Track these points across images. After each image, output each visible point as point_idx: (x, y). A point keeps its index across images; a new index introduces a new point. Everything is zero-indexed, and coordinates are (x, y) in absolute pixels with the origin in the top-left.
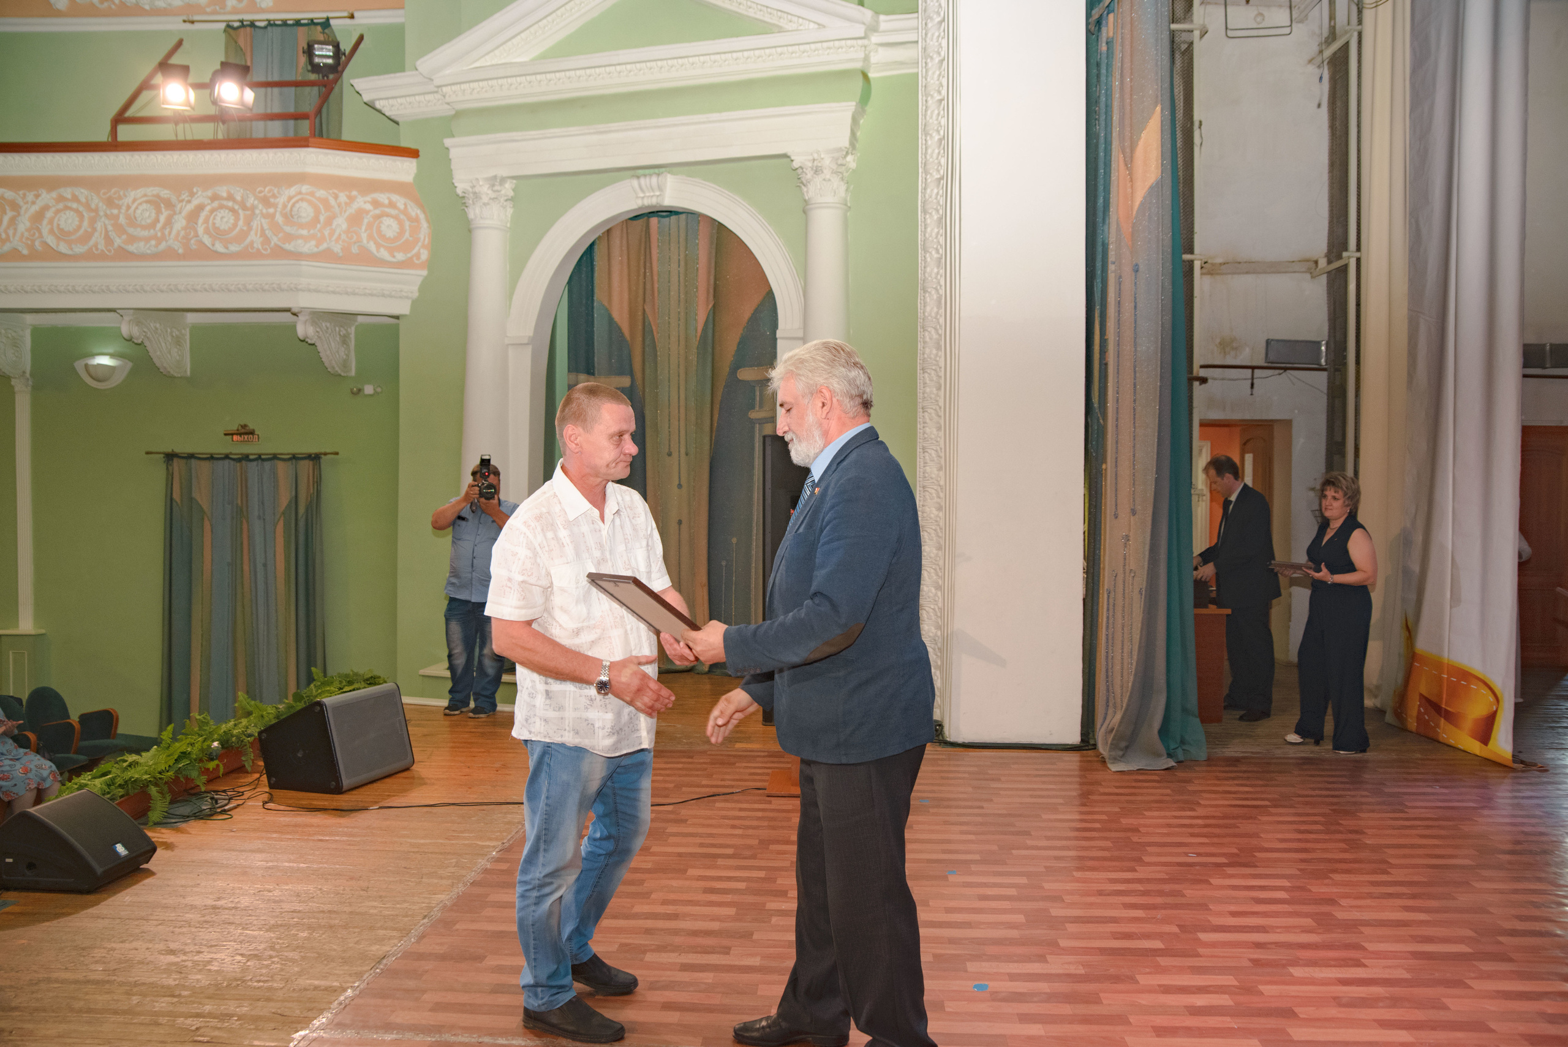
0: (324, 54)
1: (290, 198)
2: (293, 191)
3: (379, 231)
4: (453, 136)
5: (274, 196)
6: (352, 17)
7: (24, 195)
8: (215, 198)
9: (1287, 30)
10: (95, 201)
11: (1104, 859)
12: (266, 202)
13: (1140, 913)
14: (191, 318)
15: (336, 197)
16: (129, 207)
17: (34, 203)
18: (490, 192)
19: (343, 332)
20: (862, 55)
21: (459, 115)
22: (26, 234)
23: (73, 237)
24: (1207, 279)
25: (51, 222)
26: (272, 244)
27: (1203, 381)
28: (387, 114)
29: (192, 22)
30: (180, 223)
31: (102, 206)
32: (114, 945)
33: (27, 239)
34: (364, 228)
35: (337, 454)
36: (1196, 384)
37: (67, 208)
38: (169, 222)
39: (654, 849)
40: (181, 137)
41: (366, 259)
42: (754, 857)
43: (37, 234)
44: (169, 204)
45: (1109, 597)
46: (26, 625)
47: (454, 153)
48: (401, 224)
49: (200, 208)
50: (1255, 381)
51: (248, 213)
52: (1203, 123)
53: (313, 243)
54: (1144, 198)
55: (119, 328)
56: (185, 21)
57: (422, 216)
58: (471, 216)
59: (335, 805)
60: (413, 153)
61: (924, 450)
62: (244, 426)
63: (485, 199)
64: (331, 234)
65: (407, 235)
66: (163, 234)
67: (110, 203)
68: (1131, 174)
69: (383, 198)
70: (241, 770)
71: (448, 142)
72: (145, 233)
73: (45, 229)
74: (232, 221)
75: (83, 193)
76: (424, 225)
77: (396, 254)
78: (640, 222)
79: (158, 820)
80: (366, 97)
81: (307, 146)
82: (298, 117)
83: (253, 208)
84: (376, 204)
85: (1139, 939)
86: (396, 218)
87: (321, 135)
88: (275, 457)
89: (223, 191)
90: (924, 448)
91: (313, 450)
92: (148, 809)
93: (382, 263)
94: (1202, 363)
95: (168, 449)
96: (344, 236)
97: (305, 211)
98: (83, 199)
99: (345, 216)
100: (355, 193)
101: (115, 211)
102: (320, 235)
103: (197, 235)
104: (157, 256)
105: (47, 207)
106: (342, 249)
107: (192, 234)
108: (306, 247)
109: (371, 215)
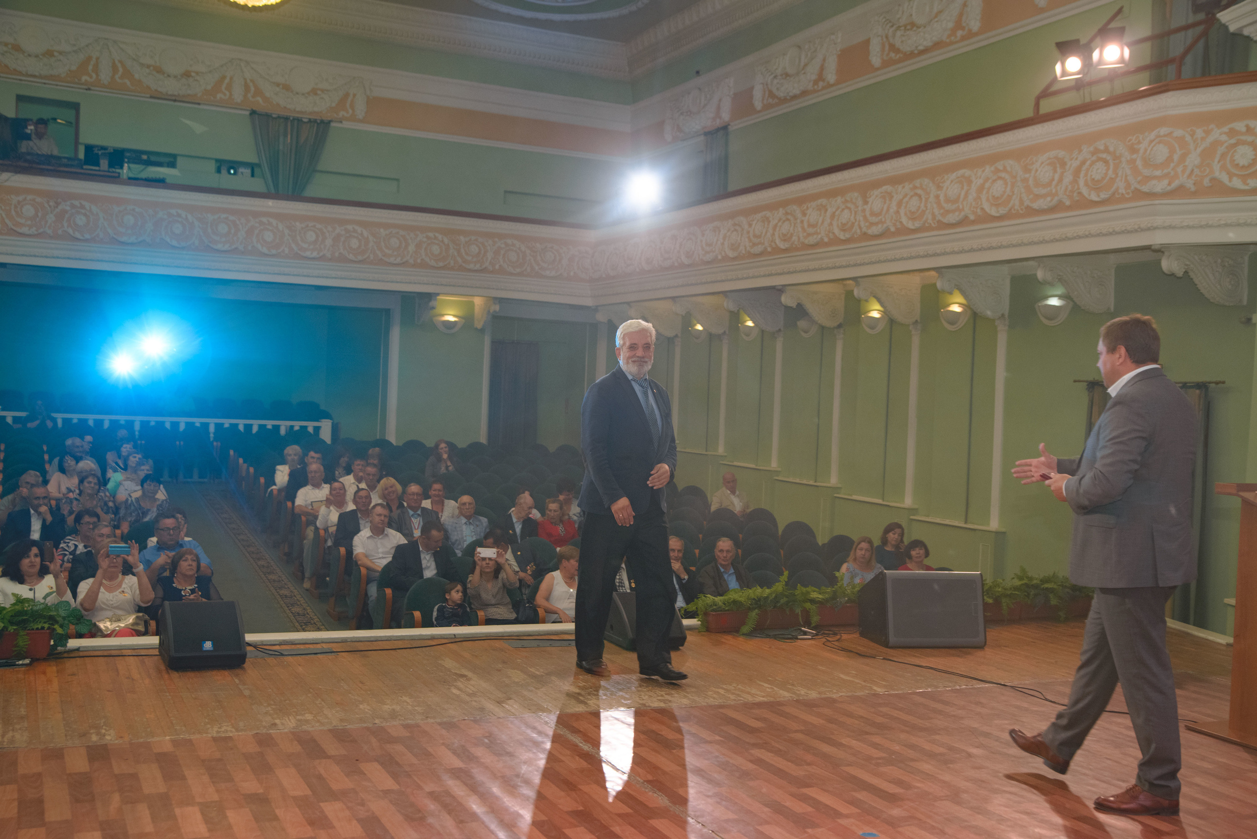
1: (1150, 143)
2: (1153, 135)
3: (1232, 161)
5: (1139, 143)
7: (976, 172)
8: (1096, 151)
10: (1017, 169)
12: (1133, 150)
14: (1113, 258)
15: (1192, 135)
16: (1037, 171)
17: (980, 177)
19: (1229, 263)
22: (973, 203)
23: (1000, 202)
25: (990, 189)
26: (1132, 188)
33: (974, 207)
34: (1216, 160)
35: (1224, 383)
37: (999, 178)
38: (1061, 180)
40: (1087, 100)
41: (1218, 189)
43: (980, 203)
44: (1063, 163)
46: (995, 523)
49: (1083, 163)
51: (1117, 161)
53: (1166, 182)
55: (1035, 275)
64: (1183, 172)
66: (1056, 191)
67: (1027, 170)
69: (1241, 126)
72: (1044, 191)
73: (984, 196)
74: (1104, 172)
75: (1009, 163)
77: (1249, 182)
83: (1121, 156)
84: (1232, 133)
86: (1250, 145)
89: (1102, 145)
91: (1201, 378)
93: (1235, 192)
95: (1091, 379)
96: (1197, 171)
97: (1161, 153)
98: (1009, 169)
99: (1199, 150)
100: (1212, 126)
101: (1027, 176)
102: (1172, 173)
103: (1079, 189)
104: (1052, 210)
105: (987, 180)
106: (1194, 184)
107: (1076, 187)
108: (1159, 186)
109: (1226, 145)
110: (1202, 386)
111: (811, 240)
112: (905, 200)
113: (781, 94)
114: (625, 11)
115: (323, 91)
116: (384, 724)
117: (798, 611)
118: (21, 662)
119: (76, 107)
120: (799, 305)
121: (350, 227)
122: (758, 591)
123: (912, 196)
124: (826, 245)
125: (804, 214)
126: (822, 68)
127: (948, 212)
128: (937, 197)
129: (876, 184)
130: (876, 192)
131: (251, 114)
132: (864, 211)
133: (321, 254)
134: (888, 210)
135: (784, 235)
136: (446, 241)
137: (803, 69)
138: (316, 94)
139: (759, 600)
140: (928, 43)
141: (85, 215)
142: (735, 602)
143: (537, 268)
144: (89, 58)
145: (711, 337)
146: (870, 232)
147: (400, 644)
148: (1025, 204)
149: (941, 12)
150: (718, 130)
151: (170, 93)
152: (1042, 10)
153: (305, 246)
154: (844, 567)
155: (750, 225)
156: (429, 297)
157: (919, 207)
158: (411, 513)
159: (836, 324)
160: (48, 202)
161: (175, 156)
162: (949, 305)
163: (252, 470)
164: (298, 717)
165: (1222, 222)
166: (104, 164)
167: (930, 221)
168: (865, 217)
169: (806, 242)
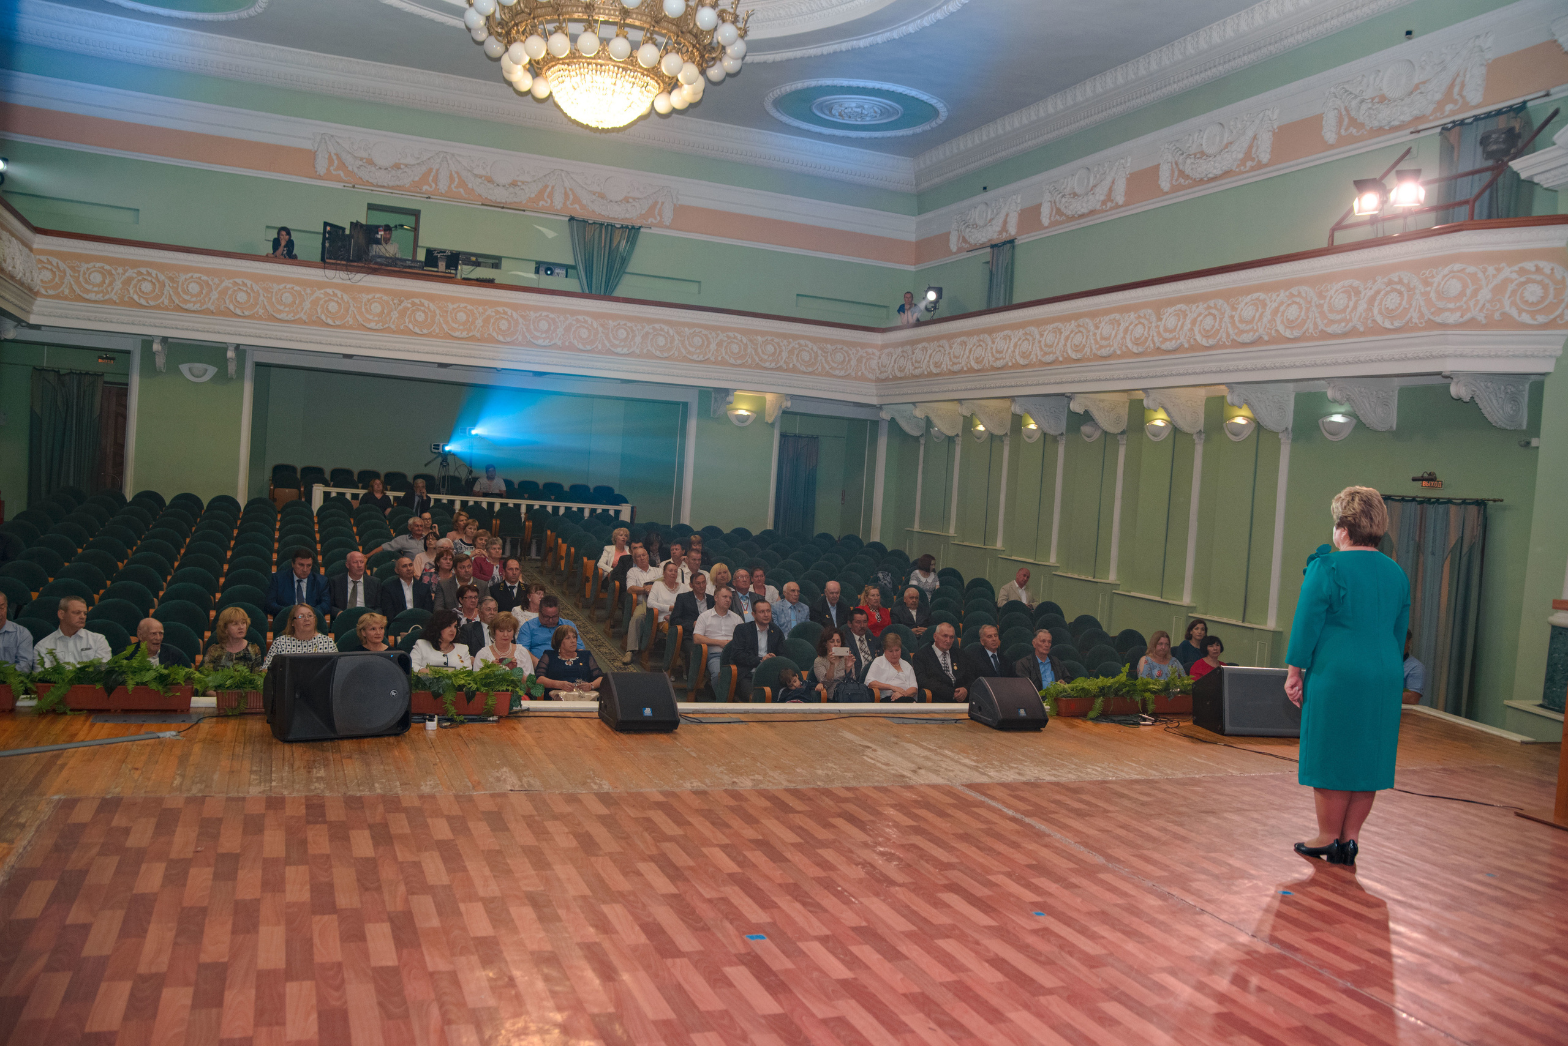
0: (1497, 141)
1: (1444, 277)
2: (1446, 270)
3: (1522, 298)
5: (1433, 277)
6: (1548, 95)
7: (1269, 296)
8: (1390, 283)
10: (1312, 295)
12: (1426, 283)
14: (1398, 381)
15: (1484, 271)
16: (1331, 298)
17: (1275, 301)
19: (1511, 391)
22: (1268, 325)
23: (1295, 325)
25: (1283, 312)
26: (1426, 318)
28: (1545, 186)
29: (1419, 132)
31: (1315, 299)
33: (1268, 328)
34: (1507, 295)
35: (1501, 501)
37: (1293, 302)
38: (1355, 308)
40: (1380, 235)
41: (1507, 322)
43: (1274, 325)
44: (1357, 292)
46: (1272, 622)
48: (1545, 287)
49: (1378, 292)
51: (1411, 292)
53: (1459, 314)
56: (1412, 133)
62: (1431, 473)
64: (1475, 305)
65: (1551, 296)
66: (1351, 317)
67: (1321, 296)
69: (1530, 265)
72: (1338, 317)
73: (1279, 319)
74: (1398, 302)
75: (1304, 289)
77: (1538, 317)
80: (1521, 177)
83: (1415, 289)
84: (1522, 272)
86: (1540, 283)
88: (1449, 501)
89: (1396, 277)
91: (1480, 496)
93: (1523, 326)
96: (1488, 305)
97: (1455, 287)
98: (1304, 295)
99: (1491, 286)
100: (1502, 265)
101: (1322, 302)
102: (1465, 306)
103: (1373, 316)
104: (1345, 335)
105: (1282, 303)
106: (1485, 317)
107: (1370, 315)
108: (1452, 318)
109: (1517, 282)
110: (1481, 504)
111: (1104, 352)
112: (1199, 319)
113: (1070, 213)
114: (918, 130)
115: (634, 199)
116: (826, 786)
117: (1138, 699)
118: (491, 719)
119: (416, 214)
120: (1086, 412)
121: (657, 326)
122: (1102, 681)
123: (1206, 316)
124: (1119, 357)
125: (1097, 327)
126: (1110, 190)
127: (1242, 332)
128: (1232, 317)
129: (1171, 302)
130: (1170, 310)
131: (569, 220)
132: (1157, 327)
133: (631, 351)
134: (1182, 327)
135: (1077, 346)
136: (745, 340)
137: (1092, 190)
138: (628, 202)
139: (1103, 688)
140: (1218, 172)
141: (424, 312)
142: (1083, 689)
143: (827, 368)
144: (431, 170)
145: (992, 437)
146: (1163, 347)
147: (794, 717)
148: (1320, 328)
149: (1231, 143)
150: (1005, 243)
151: (498, 200)
152: (1332, 147)
153: (617, 342)
154: (1143, 659)
155: (1042, 335)
156: (725, 392)
157: (1213, 326)
158: (741, 595)
159: (1120, 431)
160: (393, 300)
161: (499, 258)
162: (1234, 417)
163: (573, 550)
164: (752, 777)
165: (1511, 353)
166: (442, 265)
167: (1224, 339)
168: (1159, 333)
169: (1099, 353)
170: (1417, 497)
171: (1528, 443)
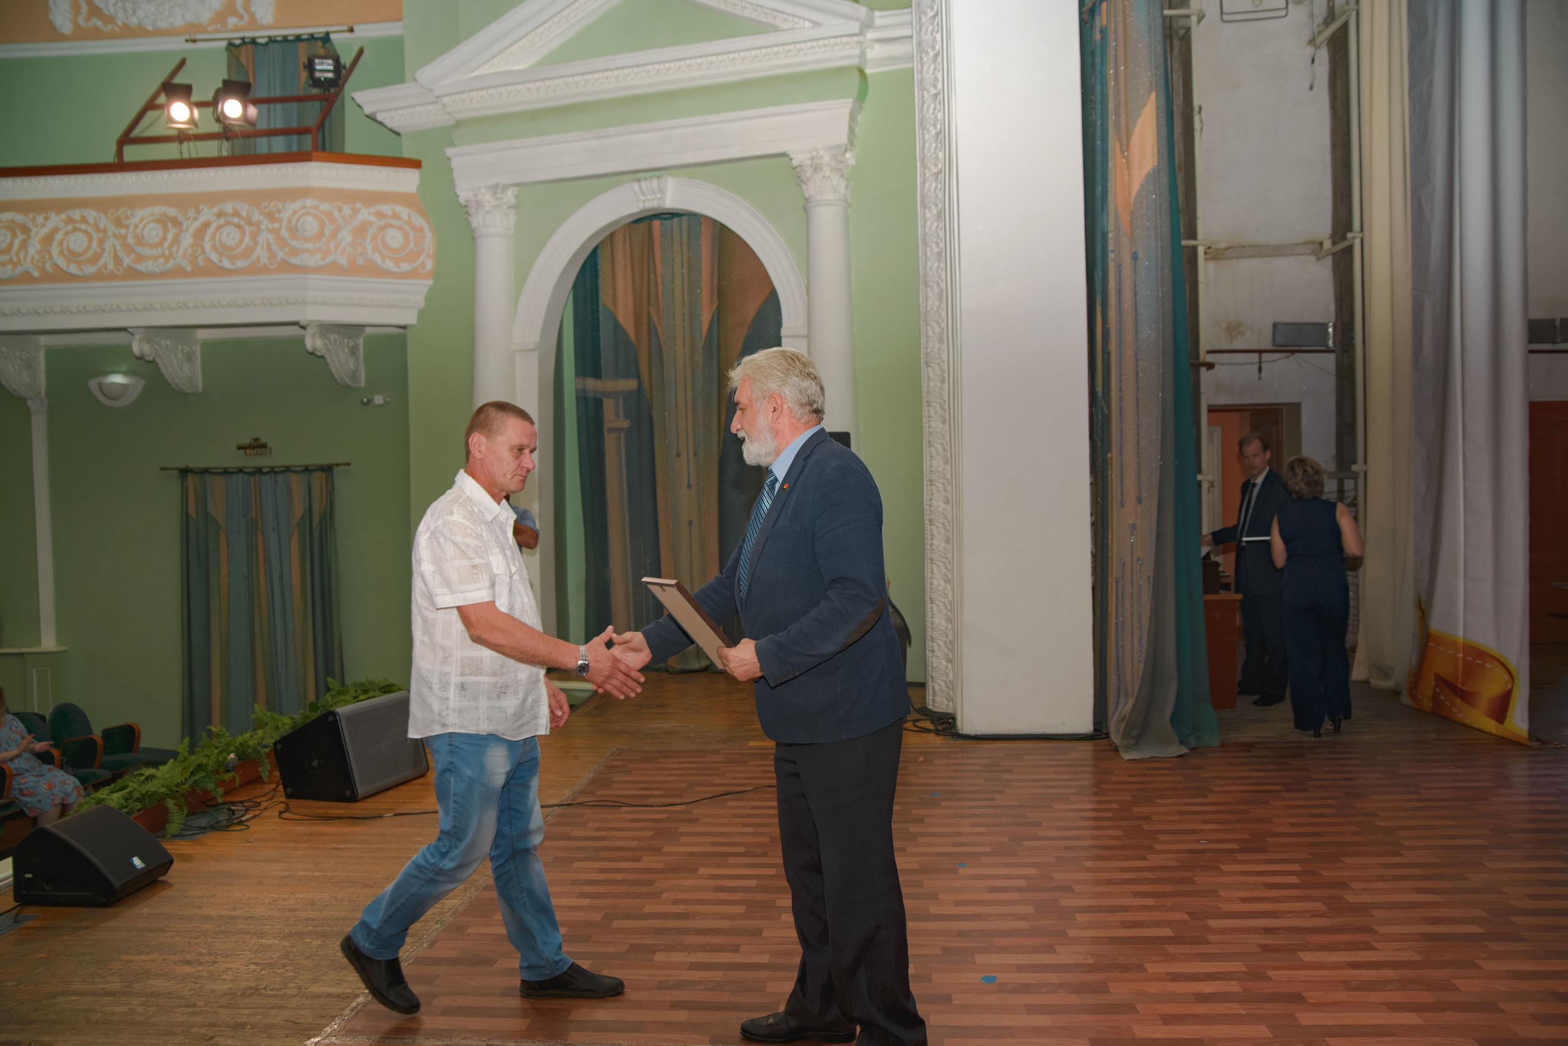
0: (324, 68)
1: (295, 213)
2: (297, 205)
3: (384, 243)
4: (454, 145)
5: (279, 211)
6: (351, 30)
7: (34, 218)
8: (220, 214)
9: (1283, 13)
10: (104, 222)
11: (1115, 848)
12: (271, 217)
13: (1149, 901)
14: (201, 334)
15: (340, 210)
16: (136, 227)
17: (43, 225)
18: (492, 200)
19: (352, 343)
20: (857, 52)
21: (459, 124)
22: (37, 257)
23: (83, 258)
24: (1212, 265)
25: (61, 244)
26: (279, 259)
27: (1210, 366)
28: (389, 125)
29: (195, 41)
30: (187, 240)
31: (111, 227)
32: (132, 958)
33: (38, 261)
34: (368, 239)
35: (348, 464)
36: (1203, 370)
37: (76, 229)
38: (176, 240)
39: (666, 849)
40: (186, 156)
41: (370, 269)
42: (765, 855)
43: (47, 257)
44: (176, 222)
45: (1117, 585)
46: (49, 642)
47: (455, 163)
48: (405, 234)
49: (207, 225)
50: (1263, 365)
51: (254, 228)
52: (1203, 108)
53: (319, 256)
54: (1142, 186)
55: (130, 347)
56: (187, 41)
57: (426, 226)
58: (474, 224)
59: (350, 813)
60: (415, 164)
61: (930, 443)
62: (256, 440)
63: (488, 207)
64: (337, 247)
65: (412, 245)
66: (171, 253)
67: (118, 223)
68: (1127, 162)
69: (387, 209)
70: (258, 780)
71: (449, 152)
72: (153, 252)
73: (55, 250)
74: (238, 237)
75: (91, 214)
76: (429, 234)
77: (401, 264)
78: (643, 226)
79: (176, 832)
80: (368, 110)
81: (310, 160)
82: (301, 131)
83: (259, 223)
84: (380, 215)
85: (1148, 927)
86: (400, 228)
87: (324, 149)
88: (287, 469)
89: (228, 208)
90: (929, 442)
91: (325, 461)
92: (166, 821)
93: (387, 274)
94: (1209, 348)
95: (182, 465)
96: (349, 249)
97: (309, 225)
98: (91, 220)
99: (349, 228)
100: (360, 205)
101: (123, 231)
102: (325, 248)
103: (204, 252)
104: (165, 275)
105: (56, 230)
106: (347, 262)
107: (199, 251)
108: (312, 260)
109: (375, 226)
110: (328, 469)
152: (66, 38)
170: (244, 467)
171: (369, 401)
